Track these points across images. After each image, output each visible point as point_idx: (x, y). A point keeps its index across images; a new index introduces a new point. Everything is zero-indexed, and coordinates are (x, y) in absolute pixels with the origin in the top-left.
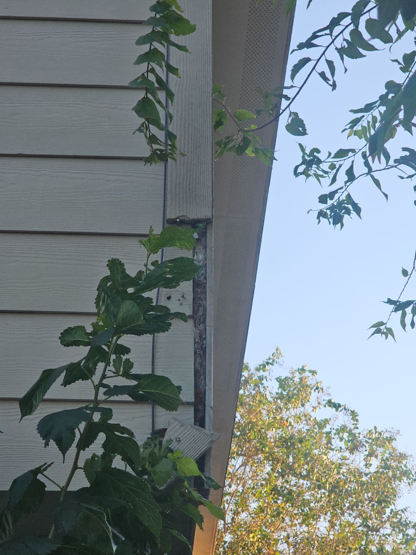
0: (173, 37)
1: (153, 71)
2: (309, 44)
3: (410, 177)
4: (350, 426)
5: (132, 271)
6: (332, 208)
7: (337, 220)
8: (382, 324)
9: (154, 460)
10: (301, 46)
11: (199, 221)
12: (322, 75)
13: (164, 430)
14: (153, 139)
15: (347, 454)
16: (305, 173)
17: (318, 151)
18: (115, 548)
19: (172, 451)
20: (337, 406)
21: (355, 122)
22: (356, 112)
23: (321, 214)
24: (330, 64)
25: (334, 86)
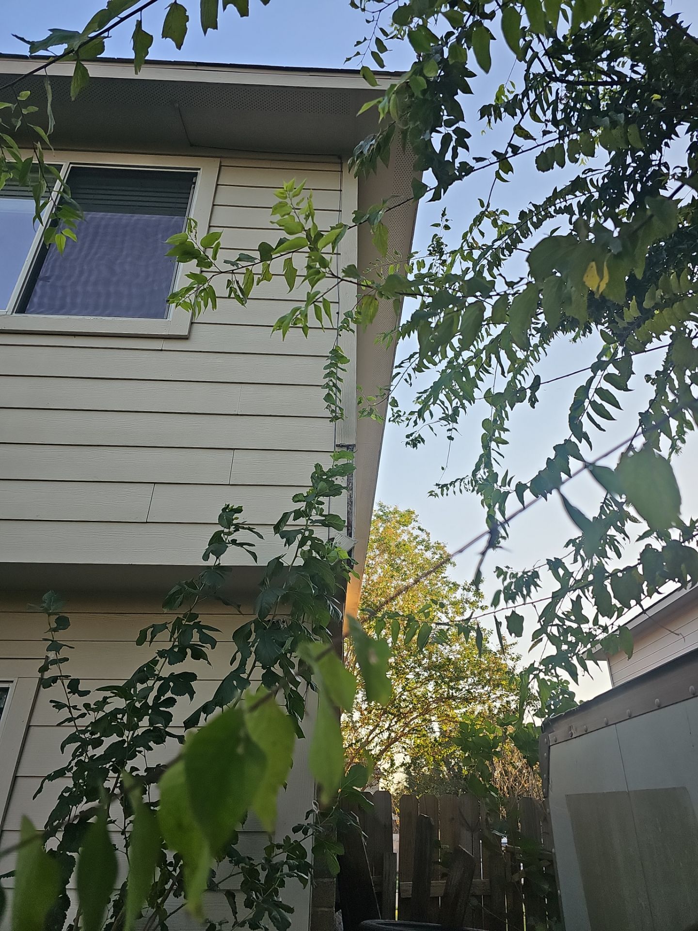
0: (339, 365)
1: (331, 380)
2: (400, 366)
3: (445, 425)
4: (427, 539)
5: (325, 470)
6: (412, 440)
7: (415, 446)
8: (433, 491)
9: (329, 552)
10: (396, 367)
11: (350, 445)
12: (406, 380)
13: (334, 538)
14: (333, 411)
15: (424, 552)
16: (394, 421)
17: (400, 412)
18: (313, 591)
19: (336, 548)
20: (422, 530)
21: (419, 398)
22: (420, 393)
23: (407, 443)
24: (409, 375)
25: (411, 384)
